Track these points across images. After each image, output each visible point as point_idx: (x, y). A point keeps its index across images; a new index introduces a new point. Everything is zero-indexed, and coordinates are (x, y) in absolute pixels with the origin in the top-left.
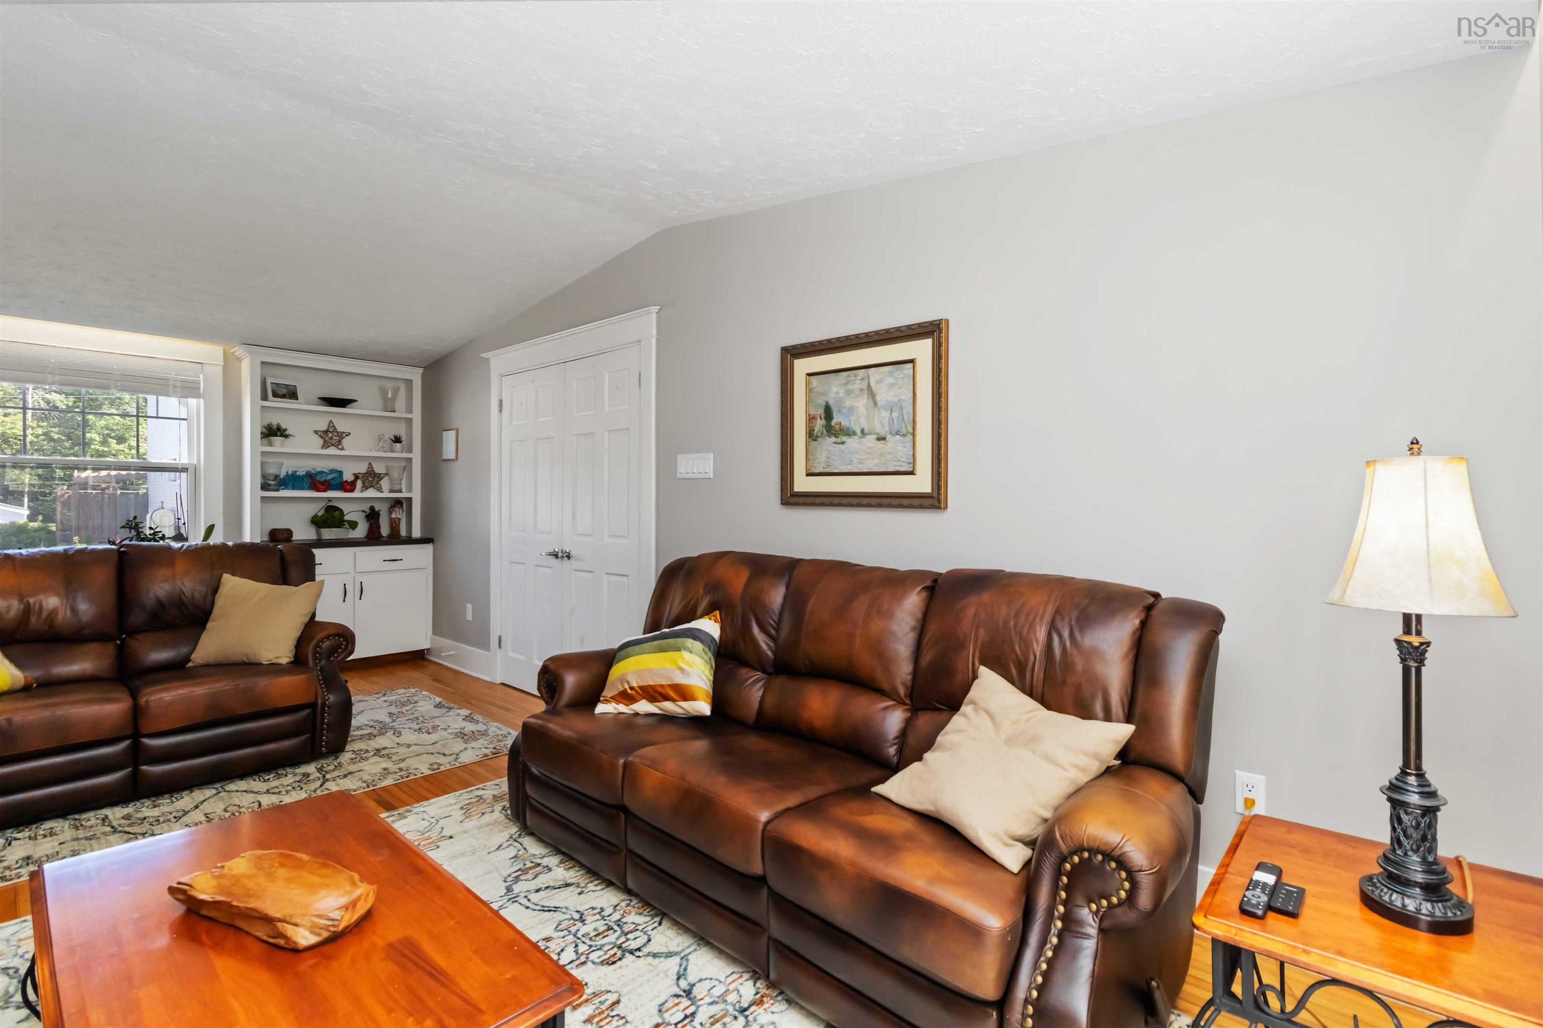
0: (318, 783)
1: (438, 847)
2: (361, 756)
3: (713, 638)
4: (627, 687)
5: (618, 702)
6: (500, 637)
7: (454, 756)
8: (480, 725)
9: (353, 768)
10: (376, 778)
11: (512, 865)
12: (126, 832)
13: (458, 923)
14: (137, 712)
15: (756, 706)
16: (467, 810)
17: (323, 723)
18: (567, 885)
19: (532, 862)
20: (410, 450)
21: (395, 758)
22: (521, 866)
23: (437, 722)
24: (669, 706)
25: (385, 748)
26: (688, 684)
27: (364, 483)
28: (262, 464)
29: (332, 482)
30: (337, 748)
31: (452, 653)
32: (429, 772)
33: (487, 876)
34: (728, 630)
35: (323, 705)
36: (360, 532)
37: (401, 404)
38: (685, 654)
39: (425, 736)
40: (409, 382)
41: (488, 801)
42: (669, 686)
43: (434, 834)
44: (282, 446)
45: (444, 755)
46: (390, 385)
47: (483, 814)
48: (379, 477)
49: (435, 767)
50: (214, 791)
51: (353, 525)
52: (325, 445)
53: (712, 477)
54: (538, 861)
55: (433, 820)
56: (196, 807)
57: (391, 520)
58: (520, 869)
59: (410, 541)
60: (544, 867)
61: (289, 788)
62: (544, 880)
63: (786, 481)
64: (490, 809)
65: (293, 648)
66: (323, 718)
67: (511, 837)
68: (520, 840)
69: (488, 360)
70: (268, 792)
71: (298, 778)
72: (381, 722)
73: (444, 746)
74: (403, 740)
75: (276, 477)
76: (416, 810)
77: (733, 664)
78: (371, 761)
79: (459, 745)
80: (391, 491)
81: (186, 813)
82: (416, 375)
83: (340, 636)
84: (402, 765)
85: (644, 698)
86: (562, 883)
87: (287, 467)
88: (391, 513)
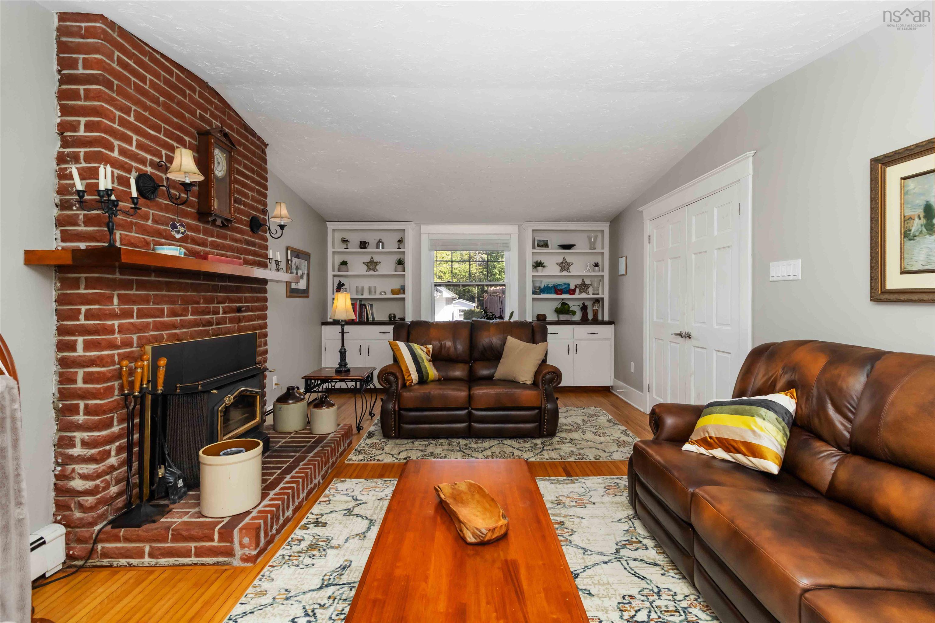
0: (540, 450)
1: (585, 507)
2: (562, 441)
3: (787, 412)
4: (707, 436)
5: (700, 446)
6: (649, 385)
7: (610, 454)
8: (630, 438)
9: (557, 446)
10: (566, 455)
11: (624, 536)
12: (464, 452)
13: (544, 564)
14: (470, 397)
15: (829, 478)
16: (607, 489)
17: (544, 419)
18: (656, 564)
19: (636, 538)
20: (603, 271)
21: (579, 446)
22: (629, 538)
23: (606, 431)
24: (740, 458)
25: (575, 439)
26: (758, 445)
27: (580, 290)
28: (533, 281)
29: (565, 290)
30: (552, 434)
31: (623, 390)
32: (594, 460)
33: (607, 537)
34: (803, 406)
35: (545, 408)
36: (578, 317)
37: (599, 244)
38: (758, 420)
39: (597, 437)
40: (602, 231)
41: (621, 488)
42: (741, 442)
43: (586, 498)
44: (542, 272)
45: (604, 451)
46: (592, 235)
47: (616, 495)
48: (587, 286)
49: (598, 457)
50: (498, 442)
51: (574, 313)
52: (562, 271)
53: (800, 278)
54: (641, 539)
55: (587, 490)
56: (490, 448)
57: (593, 310)
58: (628, 540)
59: (603, 323)
60: (643, 545)
61: (527, 449)
62: (640, 554)
63: (875, 280)
64: (621, 494)
65: (533, 377)
66: (545, 417)
67: (628, 517)
68: (633, 521)
69: (642, 212)
70: (518, 449)
71: (532, 445)
72: (577, 424)
73: (606, 446)
74: (585, 437)
75: (539, 287)
76: (580, 480)
77: (809, 436)
78: (567, 445)
79: (614, 448)
80: (593, 294)
81: (485, 449)
82: (605, 227)
83: (554, 373)
84: (581, 451)
85: (720, 447)
86: (652, 561)
87: (545, 282)
88: (593, 307)
